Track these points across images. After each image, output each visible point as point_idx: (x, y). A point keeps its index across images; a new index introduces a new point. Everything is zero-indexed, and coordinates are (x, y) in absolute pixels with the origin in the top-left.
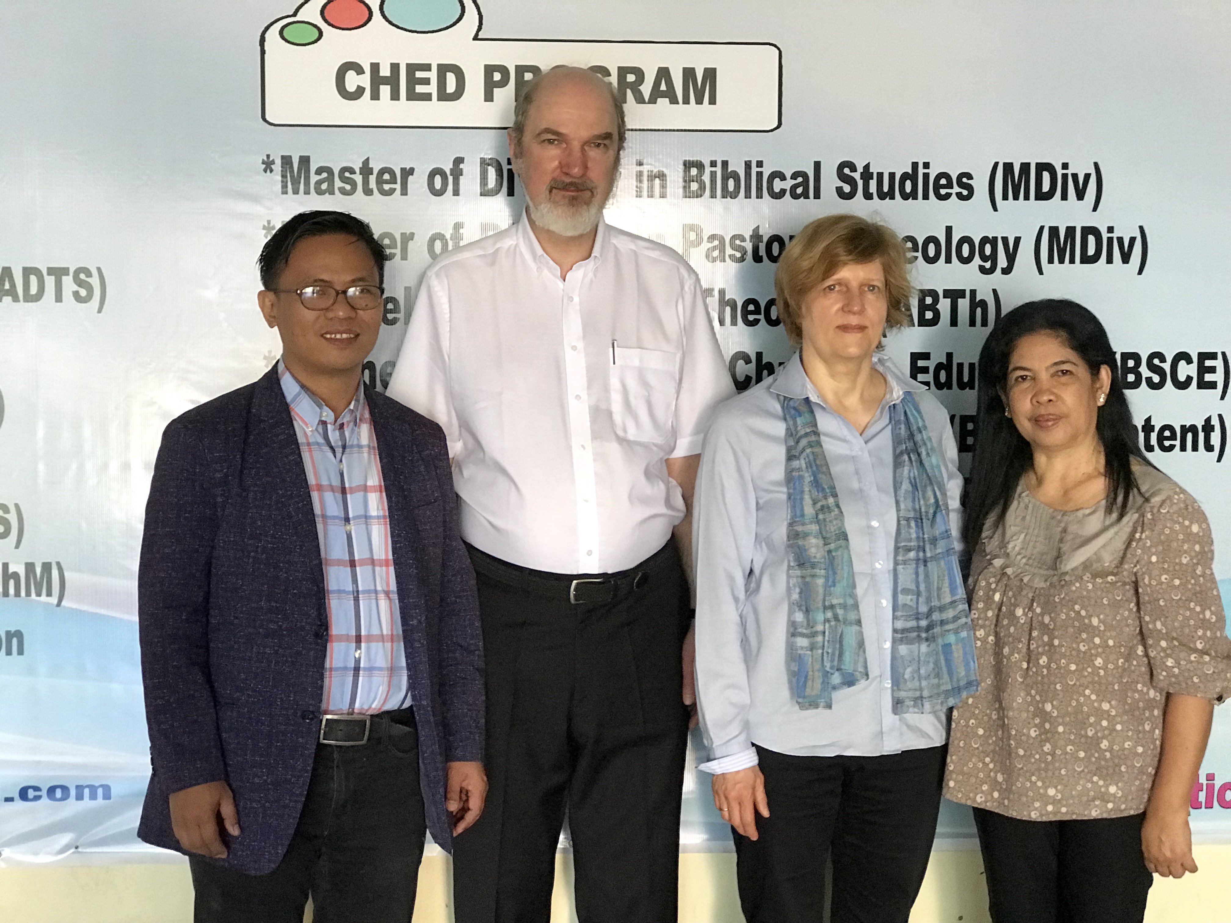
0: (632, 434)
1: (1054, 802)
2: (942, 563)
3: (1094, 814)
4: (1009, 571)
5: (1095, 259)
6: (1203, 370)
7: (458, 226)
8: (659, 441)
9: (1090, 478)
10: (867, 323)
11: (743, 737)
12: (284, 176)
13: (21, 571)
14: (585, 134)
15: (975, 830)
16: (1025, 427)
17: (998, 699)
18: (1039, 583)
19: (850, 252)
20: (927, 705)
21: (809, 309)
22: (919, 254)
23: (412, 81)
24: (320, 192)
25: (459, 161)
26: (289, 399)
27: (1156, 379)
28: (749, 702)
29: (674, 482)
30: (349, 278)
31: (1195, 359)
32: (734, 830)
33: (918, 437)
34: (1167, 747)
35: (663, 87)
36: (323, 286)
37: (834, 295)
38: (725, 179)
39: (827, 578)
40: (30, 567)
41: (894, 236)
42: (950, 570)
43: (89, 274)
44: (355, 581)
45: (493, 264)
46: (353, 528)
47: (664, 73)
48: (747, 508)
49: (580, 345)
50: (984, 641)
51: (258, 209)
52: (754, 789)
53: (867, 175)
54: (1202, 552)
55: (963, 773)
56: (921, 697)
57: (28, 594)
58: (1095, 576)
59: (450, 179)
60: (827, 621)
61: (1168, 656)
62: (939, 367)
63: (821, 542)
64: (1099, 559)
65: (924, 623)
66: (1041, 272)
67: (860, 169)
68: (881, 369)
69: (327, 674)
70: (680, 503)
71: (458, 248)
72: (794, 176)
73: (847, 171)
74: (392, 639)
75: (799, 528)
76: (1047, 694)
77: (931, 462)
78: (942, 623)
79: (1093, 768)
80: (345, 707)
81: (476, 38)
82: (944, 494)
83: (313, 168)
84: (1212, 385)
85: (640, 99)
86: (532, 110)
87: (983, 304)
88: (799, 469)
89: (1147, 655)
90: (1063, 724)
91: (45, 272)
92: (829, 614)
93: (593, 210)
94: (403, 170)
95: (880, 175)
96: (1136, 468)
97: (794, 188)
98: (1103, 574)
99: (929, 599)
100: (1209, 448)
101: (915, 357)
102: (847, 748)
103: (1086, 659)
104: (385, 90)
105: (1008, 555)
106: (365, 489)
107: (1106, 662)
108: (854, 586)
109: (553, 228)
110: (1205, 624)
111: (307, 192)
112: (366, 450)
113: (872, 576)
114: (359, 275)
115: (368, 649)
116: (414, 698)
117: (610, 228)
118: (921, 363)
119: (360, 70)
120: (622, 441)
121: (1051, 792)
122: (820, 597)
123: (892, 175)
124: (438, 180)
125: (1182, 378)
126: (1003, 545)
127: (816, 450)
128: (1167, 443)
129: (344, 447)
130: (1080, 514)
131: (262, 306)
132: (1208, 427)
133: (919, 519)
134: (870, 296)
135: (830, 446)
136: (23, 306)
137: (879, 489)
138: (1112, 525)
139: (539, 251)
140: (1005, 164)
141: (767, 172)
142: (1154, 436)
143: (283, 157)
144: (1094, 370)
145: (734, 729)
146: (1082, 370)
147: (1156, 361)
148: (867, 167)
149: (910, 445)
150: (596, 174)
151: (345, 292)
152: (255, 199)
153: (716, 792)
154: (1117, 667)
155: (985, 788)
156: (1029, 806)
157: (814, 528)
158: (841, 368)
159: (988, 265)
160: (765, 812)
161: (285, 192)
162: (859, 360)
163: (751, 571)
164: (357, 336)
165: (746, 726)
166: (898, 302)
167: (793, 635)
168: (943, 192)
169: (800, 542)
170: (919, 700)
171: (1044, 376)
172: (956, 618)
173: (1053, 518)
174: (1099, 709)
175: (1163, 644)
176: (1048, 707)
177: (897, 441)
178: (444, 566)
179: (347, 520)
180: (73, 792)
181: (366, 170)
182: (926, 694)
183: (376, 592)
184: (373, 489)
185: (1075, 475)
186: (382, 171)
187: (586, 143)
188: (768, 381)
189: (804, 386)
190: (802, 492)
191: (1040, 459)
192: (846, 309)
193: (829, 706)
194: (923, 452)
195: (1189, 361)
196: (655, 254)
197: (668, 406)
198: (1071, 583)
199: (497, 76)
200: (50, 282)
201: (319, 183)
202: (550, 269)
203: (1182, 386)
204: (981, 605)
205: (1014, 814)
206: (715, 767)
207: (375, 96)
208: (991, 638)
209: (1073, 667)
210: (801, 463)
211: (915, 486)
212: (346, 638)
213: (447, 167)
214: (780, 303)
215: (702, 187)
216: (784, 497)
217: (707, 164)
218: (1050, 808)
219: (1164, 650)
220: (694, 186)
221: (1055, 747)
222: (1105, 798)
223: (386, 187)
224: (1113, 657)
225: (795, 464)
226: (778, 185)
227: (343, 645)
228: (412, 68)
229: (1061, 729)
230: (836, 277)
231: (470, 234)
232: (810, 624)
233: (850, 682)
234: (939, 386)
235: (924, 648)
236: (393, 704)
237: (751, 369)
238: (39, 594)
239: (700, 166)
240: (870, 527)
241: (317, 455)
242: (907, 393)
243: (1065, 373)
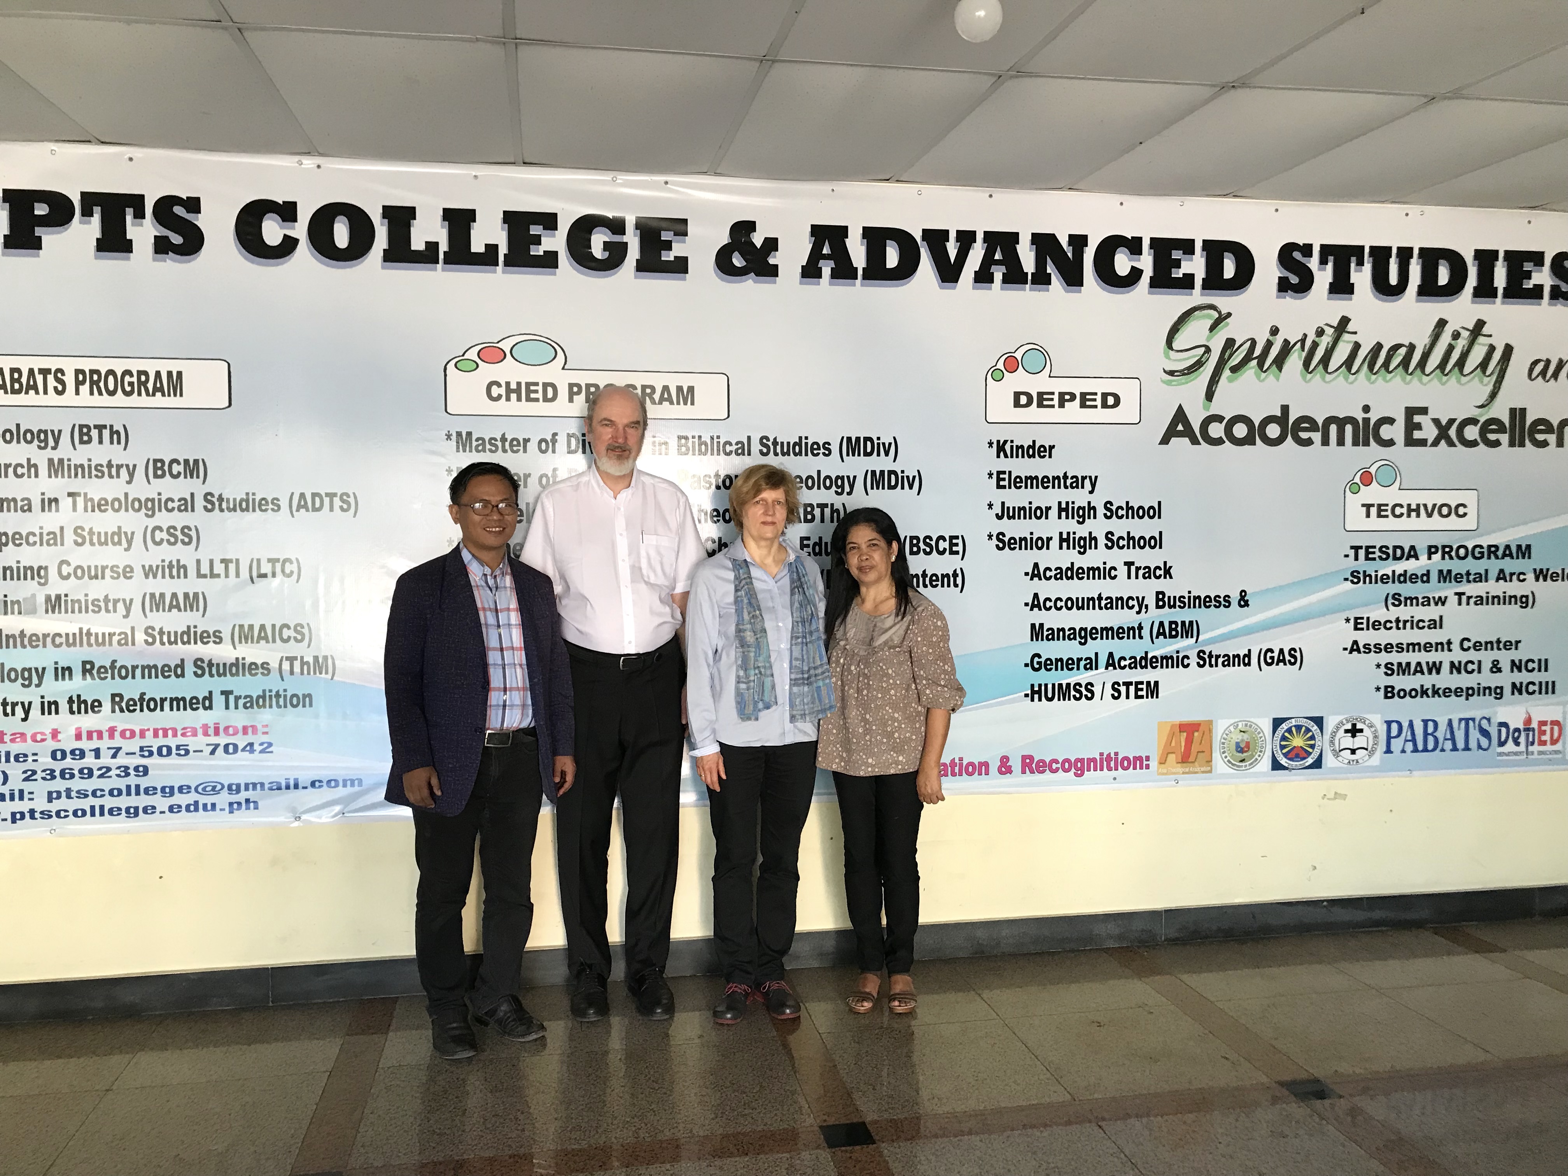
0: (652, 580)
1: (872, 766)
2: (815, 645)
3: (892, 772)
4: (848, 647)
5: (895, 487)
6: (952, 545)
7: (555, 470)
8: (667, 583)
9: (887, 599)
10: (775, 520)
11: (712, 736)
12: (458, 442)
13: (311, 661)
14: (625, 421)
15: (835, 790)
16: (854, 572)
17: (843, 714)
18: (862, 653)
19: (767, 484)
20: (808, 719)
21: (747, 514)
22: (804, 485)
23: (528, 392)
24: (478, 451)
25: (555, 435)
26: (466, 562)
27: (928, 550)
28: (715, 718)
29: (675, 606)
30: (499, 498)
31: (948, 539)
32: (707, 786)
33: (803, 580)
34: (928, 736)
35: (666, 396)
36: (486, 503)
37: (759, 506)
38: (700, 445)
39: (755, 652)
40: (316, 658)
41: (791, 476)
42: (819, 646)
43: (348, 496)
44: (503, 659)
45: (576, 490)
46: (502, 631)
47: (666, 388)
48: (714, 618)
49: (625, 533)
50: (835, 684)
51: (442, 460)
52: (718, 763)
53: (775, 443)
54: (943, 635)
55: (825, 753)
56: (805, 714)
57: (315, 673)
58: (890, 648)
59: (550, 444)
60: (756, 674)
61: (927, 688)
62: (815, 544)
63: (753, 634)
64: (892, 640)
65: (806, 676)
66: (867, 494)
67: (772, 440)
68: (784, 545)
69: (488, 709)
70: (679, 616)
71: (555, 483)
72: (737, 444)
73: (764, 441)
74: (524, 689)
75: (741, 627)
76: (867, 710)
77: (810, 592)
78: (816, 675)
79: (891, 748)
80: (499, 726)
81: (563, 368)
82: (816, 609)
83: (474, 438)
84: (957, 553)
85: (653, 402)
86: (597, 408)
87: (838, 511)
88: (741, 596)
89: (916, 689)
90: (876, 725)
91: (324, 495)
92: (757, 671)
93: (631, 461)
94: (524, 439)
95: (782, 443)
96: (911, 593)
97: (737, 450)
98: (894, 647)
99: (808, 663)
100: (956, 585)
101: (802, 539)
102: (766, 742)
103: (885, 692)
104: (514, 396)
105: (847, 639)
106: (508, 609)
107: (896, 692)
108: (770, 657)
109: (609, 471)
110: (945, 672)
111: (471, 451)
112: (509, 589)
113: (779, 652)
114: (505, 497)
115: (511, 696)
116: (536, 721)
117: (640, 471)
118: (805, 542)
119: (499, 385)
120: (647, 583)
121: (870, 761)
122: (752, 662)
123: (788, 443)
124: (543, 445)
125: (941, 549)
126: (845, 633)
127: (750, 586)
128: (934, 583)
129: (497, 588)
130: (883, 617)
131: (451, 513)
132: (955, 575)
133: (803, 622)
134: (778, 507)
135: (757, 585)
136: (311, 514)
137: (783, 607)
138: (898, 622)
139: (602, 483)
140: (848, 438)
141: (722, 441)
142: (927, 580)
143: (457, 432)
144: (889, 544)
145: (707, 733)
146: (882, 544)
147: (928, 540)
148: (775, 439)
149: (798, 583)
150: (632, 442)
151: (497, 506)
152: (443, 455)
153: (698, 767)
154: (901, 695)
155: (837, 760)
156: (860, 769)
157: (749, 626)
158: (763, 543)
159: (839, 490)
160: (724, 777)
161: (458, 451)
162: (772, 540)
163: (717, 650)
164: (504, 529)
165: (714, 731)
166: (793, 510)
167: (738, 682)
168: (815, 452)
169: (742, 634)
170: (803, 716)
171: (864, 546)
172: (823, 673)
173: (869, 619)
174: (893, 717)
175: (924, 682)
176: (868, 716)
177: (792, 581)
178: (552, 650)
179: (499, 626)
180: (341, 784)
181: (503, 439)
182: (807, 712)
183: (515, 664)
184: (514, 610)
185: (880, 598)
186: (513, 440)
187: (627, 426)
188: (724, 551)
189: (743, 553)
190: (743, 608)
191: (863, 590)
192: (766, 513)
193: (757, 719)
194: (805, 586)
195: (945, 540)
196: (665, 485)
197: (672, 565)
198: (878, 652)
199: (575, 389)
200: (327, 500)
201: (478, 446)
202: (607, 493)
203: (942, 553)
204: (834, 665)
205: (852, 774)
206: (697, 753)
207: (508, 399)
208: (839, 682)
209: (880, 696)
210: (742, 593)
211: (801, 605)
212: (498, 689)
213: (549, 438)
214: (731, 511)
215: (688, 449)
216: (734, 611)
217: (690, 437)
218: (870, 769)
219: (925, 685)
220: (684, 449)
221: (871, 737)
222: (897, 763)
223: (515, 448)
224: (899, 690)
225: (739, 593)
226: (728, 448)
227: (497, 693)
228: (528, 385)
229: (874, 728)
230: (760, 496)
231: (562, 475)
232: (747, 676)
233: (767, 707)
234: (815, 554)
235: (806, 688)
236: (524, 725)
237: (716, 546)
238: (321, 673)
239: (686, 438)
240: (778, 626)
241: (482, 592)
242: (797, 557)
243: (874, 545)
